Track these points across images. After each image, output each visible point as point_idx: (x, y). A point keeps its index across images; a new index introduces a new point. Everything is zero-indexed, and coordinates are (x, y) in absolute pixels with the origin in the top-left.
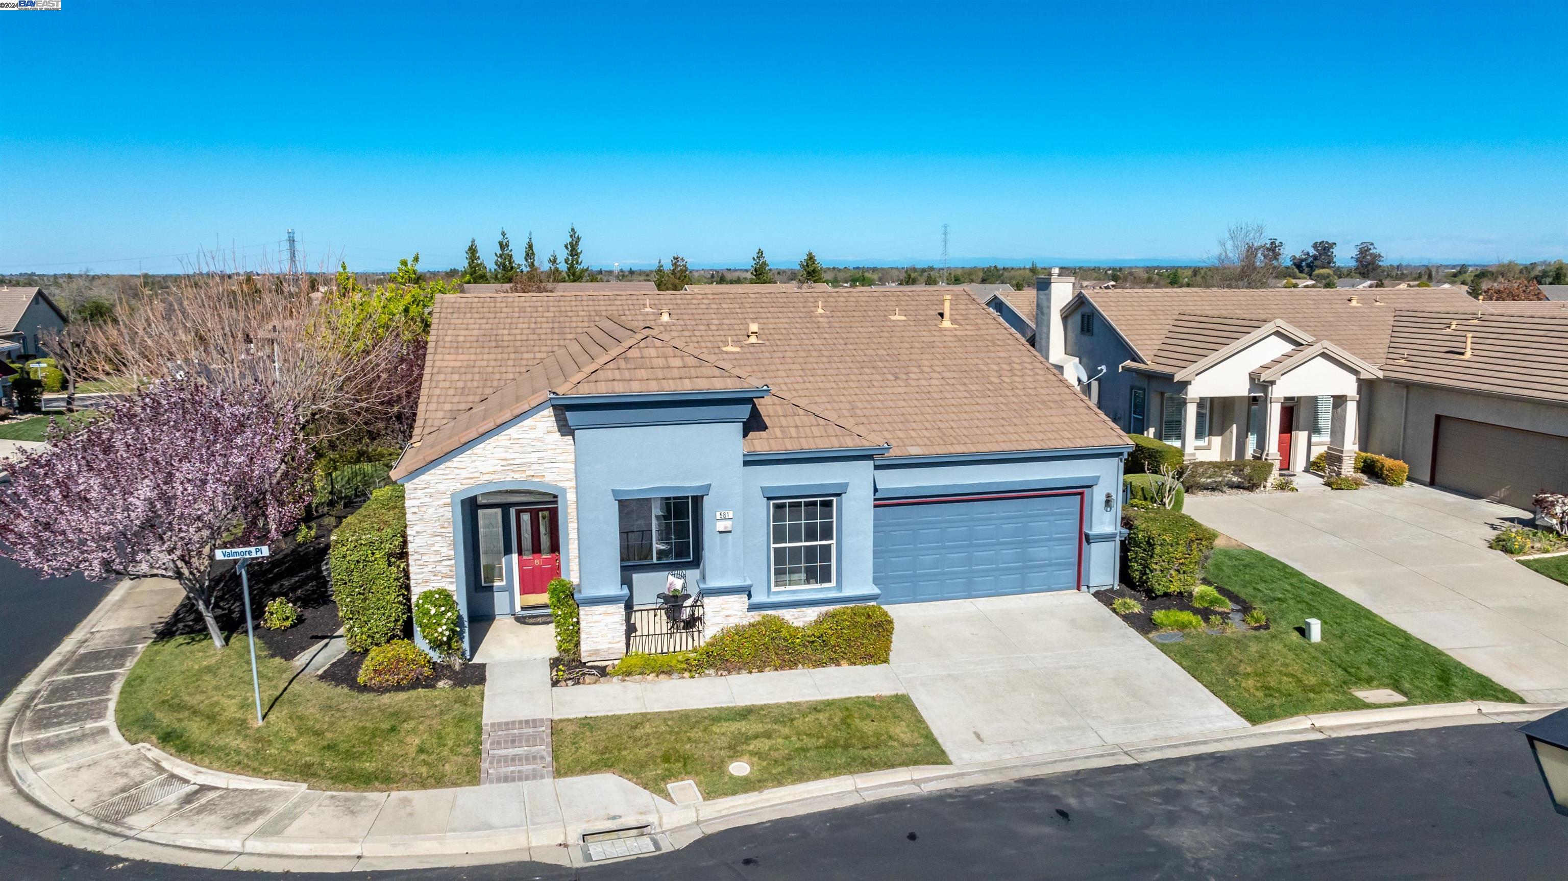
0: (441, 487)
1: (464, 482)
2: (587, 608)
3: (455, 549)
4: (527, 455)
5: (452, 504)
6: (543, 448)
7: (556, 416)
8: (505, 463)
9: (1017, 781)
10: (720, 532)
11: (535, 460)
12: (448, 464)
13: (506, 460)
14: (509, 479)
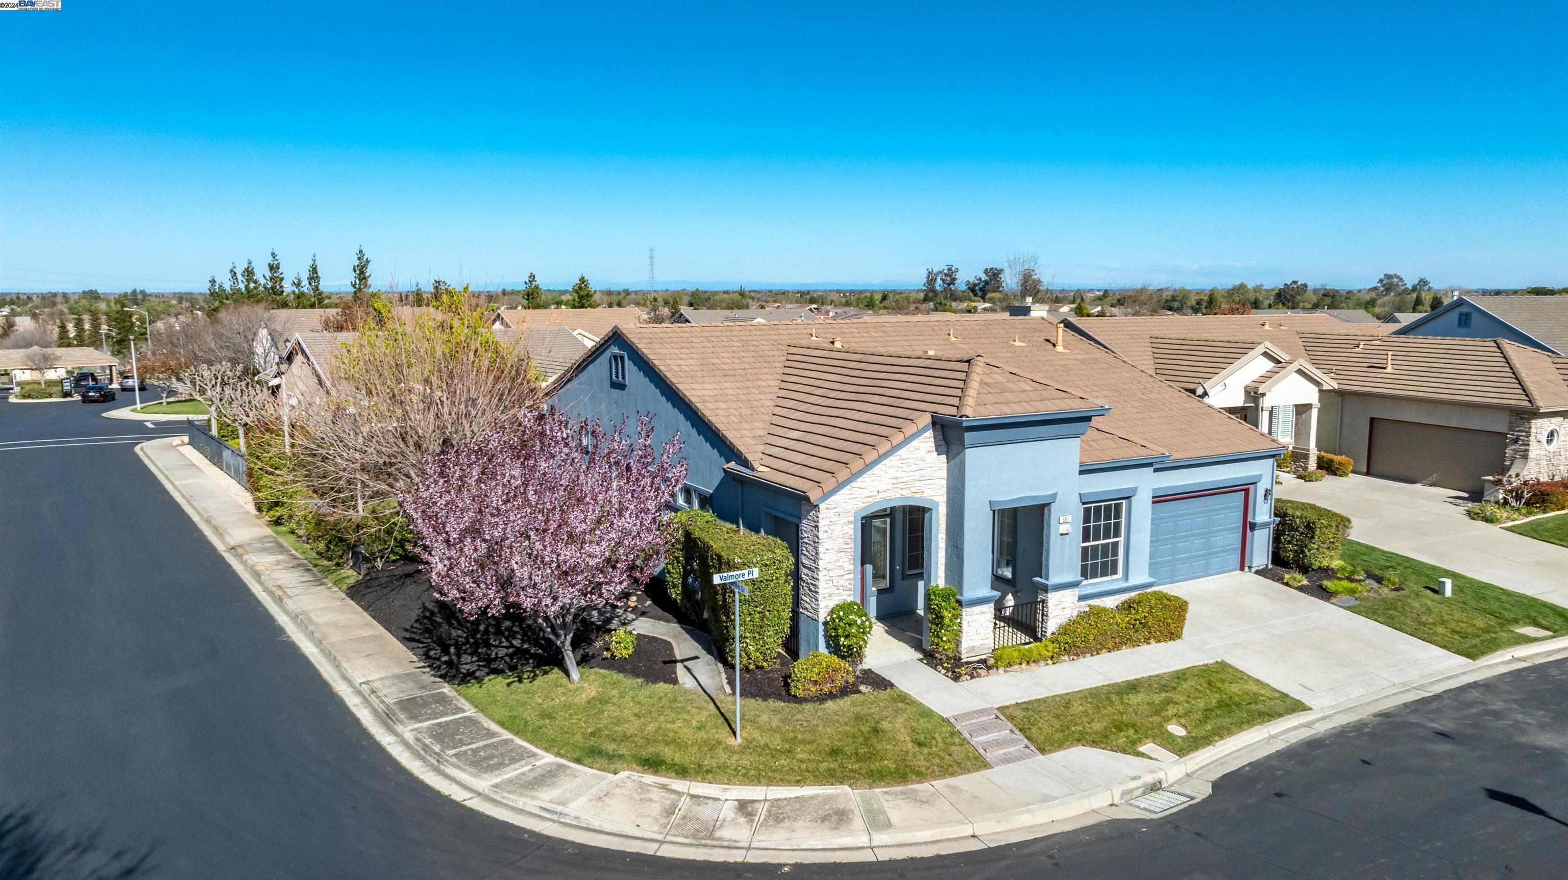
0: (847, 507)
1: (864, 500)
2: (968, 609)
3: (854, 564)
4: (913, 474)
5: (854, 522)
6: (924, 467)
7: (935, 437)
8: (895, 481)
9: (1375, 716)
10: (1062, 534)
11: (917, 478)
12: (853, 484)
13: (896, 478)
14: (898, 496)
